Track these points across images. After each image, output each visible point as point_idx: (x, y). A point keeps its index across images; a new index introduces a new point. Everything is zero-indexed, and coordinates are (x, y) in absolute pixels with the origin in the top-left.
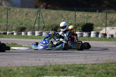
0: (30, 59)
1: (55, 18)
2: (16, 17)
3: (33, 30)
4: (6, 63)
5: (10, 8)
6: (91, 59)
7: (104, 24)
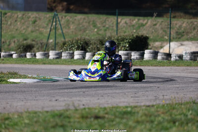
0: (40, 99)
3: (46, 48)
5: (6, 11)
6: (145, 98)
7: (166, 37)
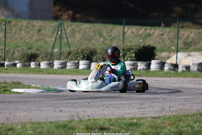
0: (44, 110)
1: (88, 37)
2: (20, 36)
3: (50, 58)
4: (3, 117)
5: (11, 19)
6: (151, 109)
7: (174, 48)
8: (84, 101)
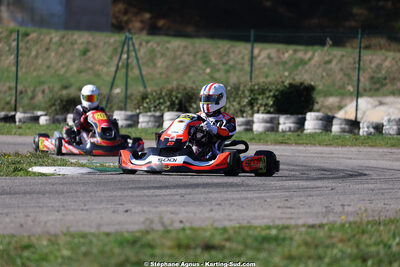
0: (94, 209)
1: (182, 66)
2: (47, 63)
3: (106, 106)
4: (12, 222)
5: (29, 29)
6: (306, 209)
8: (173, 191)
